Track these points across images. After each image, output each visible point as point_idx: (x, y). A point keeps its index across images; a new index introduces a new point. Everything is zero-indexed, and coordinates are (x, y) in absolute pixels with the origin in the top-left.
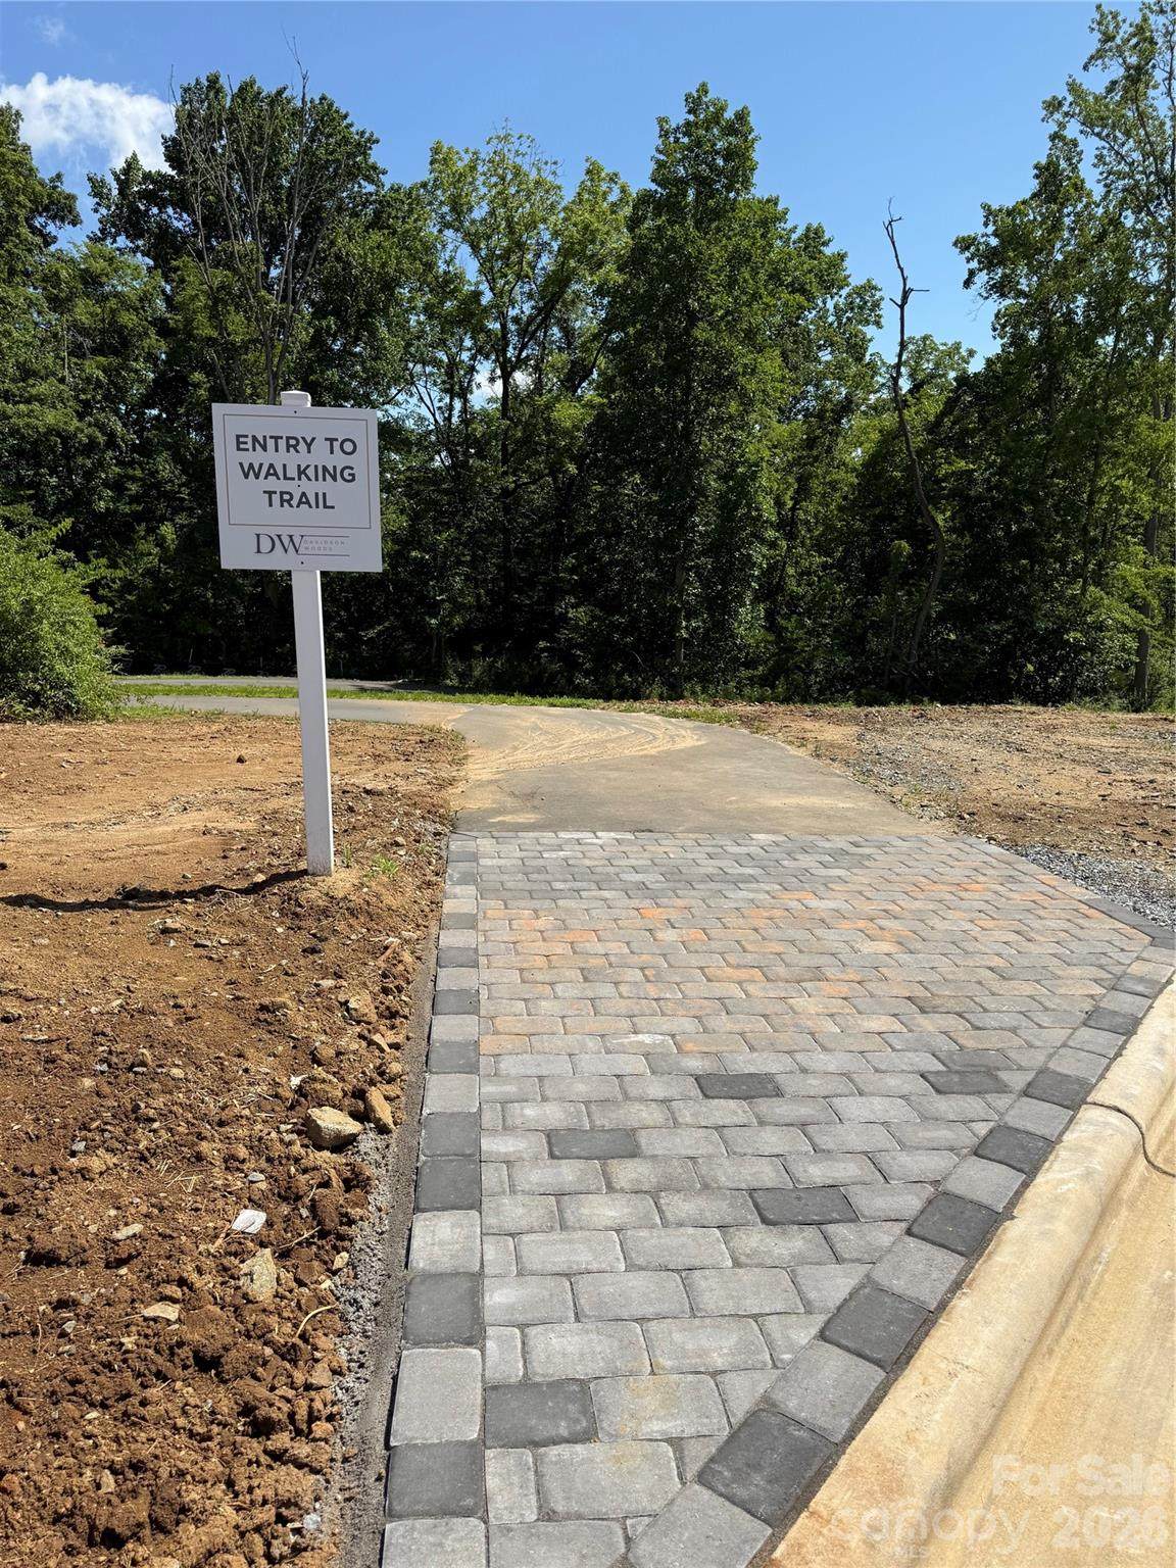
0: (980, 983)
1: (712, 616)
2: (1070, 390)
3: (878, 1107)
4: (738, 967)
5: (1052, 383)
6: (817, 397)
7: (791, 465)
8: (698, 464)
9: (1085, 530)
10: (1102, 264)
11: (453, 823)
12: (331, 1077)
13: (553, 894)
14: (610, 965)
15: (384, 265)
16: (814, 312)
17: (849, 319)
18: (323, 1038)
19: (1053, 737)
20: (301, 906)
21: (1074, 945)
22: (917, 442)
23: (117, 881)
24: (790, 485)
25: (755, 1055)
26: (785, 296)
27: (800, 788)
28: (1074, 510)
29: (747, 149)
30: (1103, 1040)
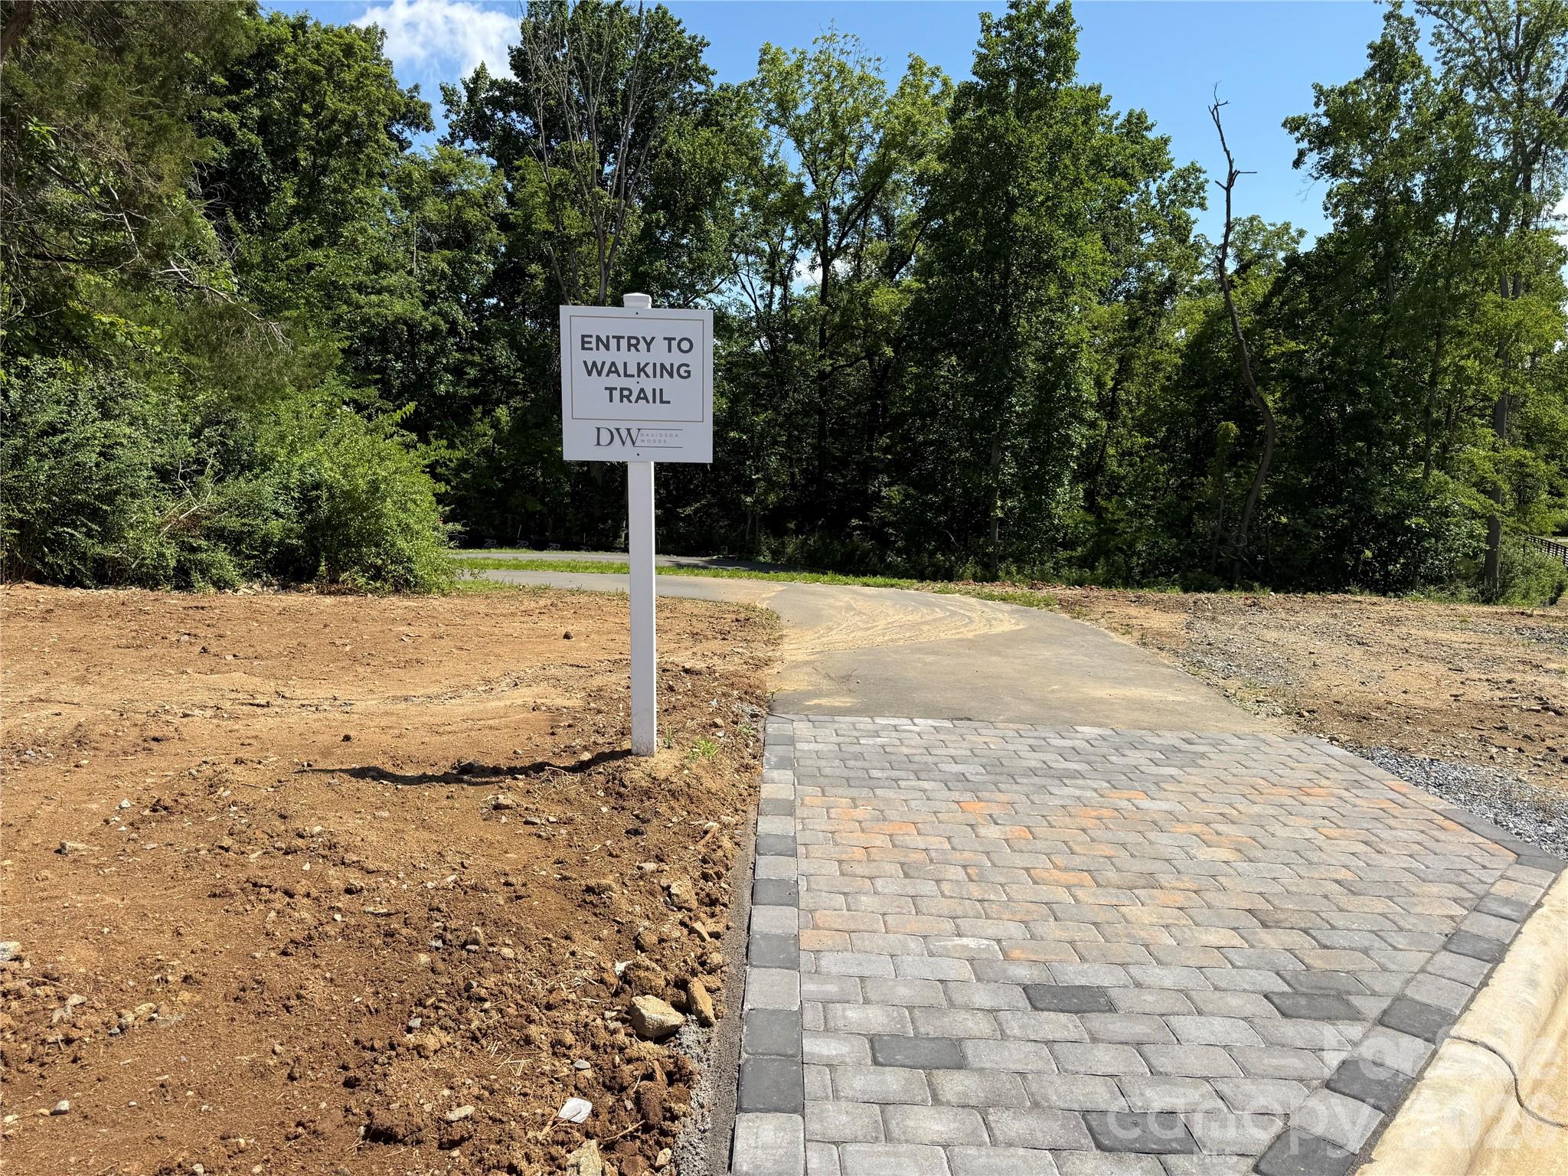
0: (1326, 897)
1: (1027, 496)
2: (1408, 269)
3: (1218, 1028)
4: (1066, 869)
5: (1389, 262)
6: (1139, 279)
7: (1111, 346)
8: (1016, 346)
9: (1427, 412)
10: (1442, 141)
11: (770, 705)
12: (654, 965)
13: (871, 783)
14: (931, 861)
15: (711, 161)
16: (1136, 196)
17: (1172, 202)
18: (647, 923)
19: (1396, 630)
20: (624, 786)
21: (1430, 859)
22: (1245, 321)
23: (453, 756)
24: (1111, 366)
25: (1086, 966)
26: (1107, 181)
27: (1127, 679)
28: (1415, 391)
29: (1069, 41)
30: (1467, 967)
